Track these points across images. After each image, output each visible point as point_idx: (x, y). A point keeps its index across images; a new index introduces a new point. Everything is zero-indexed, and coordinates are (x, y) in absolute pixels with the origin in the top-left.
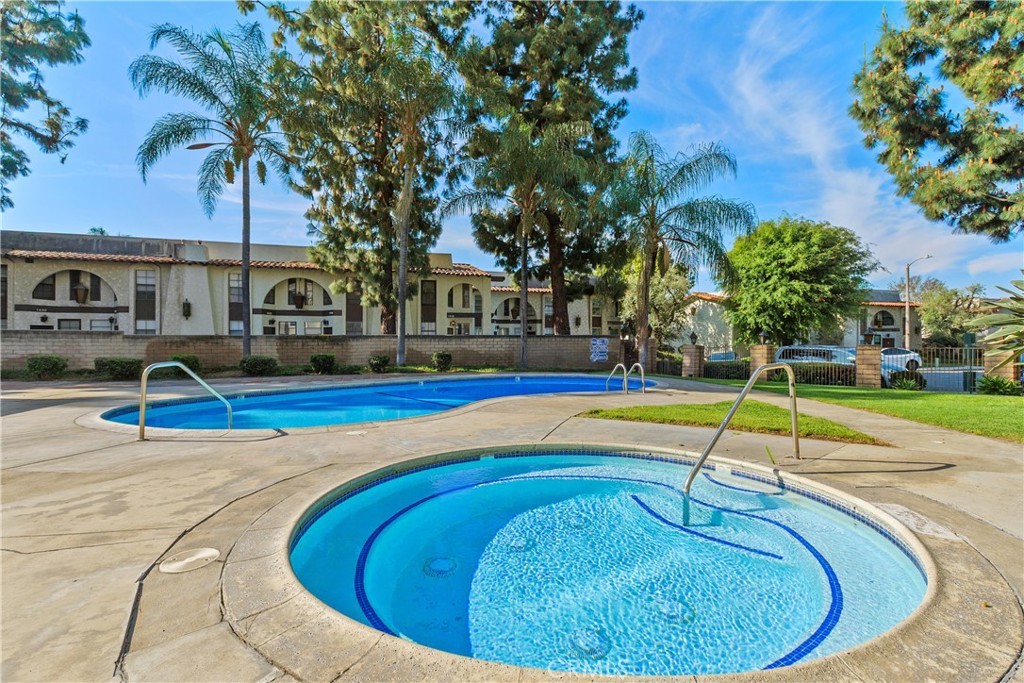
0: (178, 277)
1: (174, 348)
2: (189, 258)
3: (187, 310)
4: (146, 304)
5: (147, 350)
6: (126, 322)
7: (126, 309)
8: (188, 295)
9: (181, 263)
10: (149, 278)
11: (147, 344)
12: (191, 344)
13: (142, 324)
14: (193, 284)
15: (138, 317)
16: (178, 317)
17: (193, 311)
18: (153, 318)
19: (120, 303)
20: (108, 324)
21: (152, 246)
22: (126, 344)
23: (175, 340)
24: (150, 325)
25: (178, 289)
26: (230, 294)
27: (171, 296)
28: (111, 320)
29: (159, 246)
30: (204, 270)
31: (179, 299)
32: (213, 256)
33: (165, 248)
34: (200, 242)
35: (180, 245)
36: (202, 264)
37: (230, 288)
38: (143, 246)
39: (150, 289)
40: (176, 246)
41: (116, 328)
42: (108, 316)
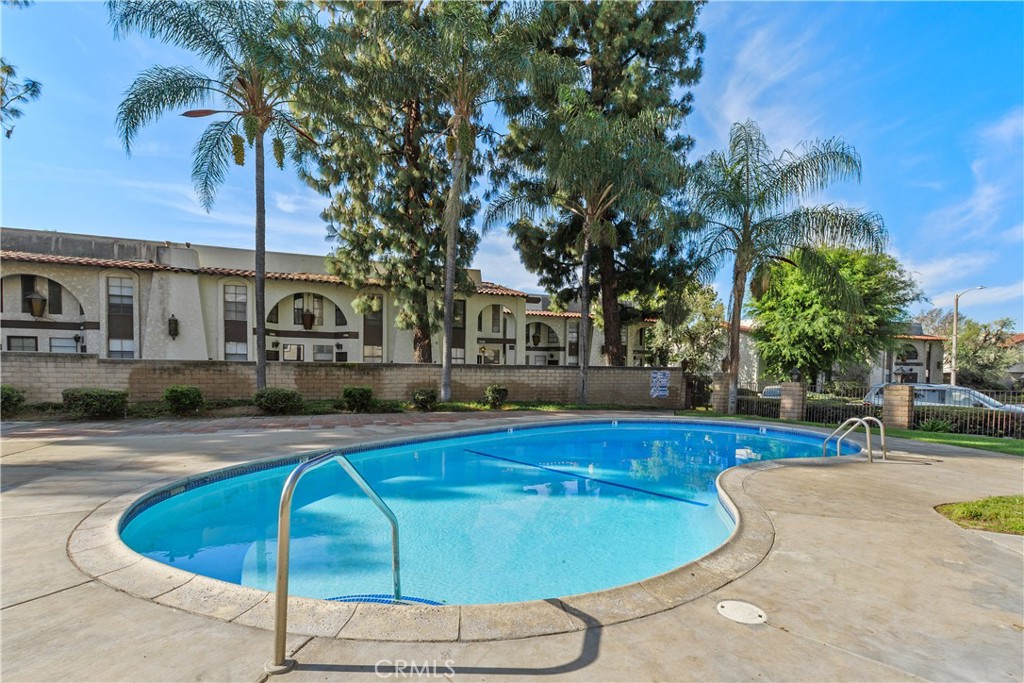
0: (161, 287)
1: (165, 376)
2: (175, 264)
3: (174, 329)
4: (121, 320)
5: (130, 378)
6: (96, 342)
7: (96, 326)
8: (175, 309)
9: (166, 270)
10: (124, 287)
11: (130, 371)
12: (187, 372)
13: (116, 345)
14: (180, 296)
15: (111, 335)
16: (162, 337)
17: (182, 330)
18: (131, 337)
19: (88, 318)
20: (73, 343)
21: (128, 248)
22: (103, 371)
23: (166, 366)
24: (127, 345)
25: (162, 302)
26: (226, 311)
27: (153, 311)
28: (77, 339)
29: (135, 249)
30: (195, 279)
31: (163, 315)
32: (205, 263)
33: (144, 251)
34: (188, 245)
35: (164, 248)
36: (192, 272)
37: (226, 302)
38: (116, 249)
39: (126, 301)
40: (160, 249)
41: (84, 349)
42: (72, 333)
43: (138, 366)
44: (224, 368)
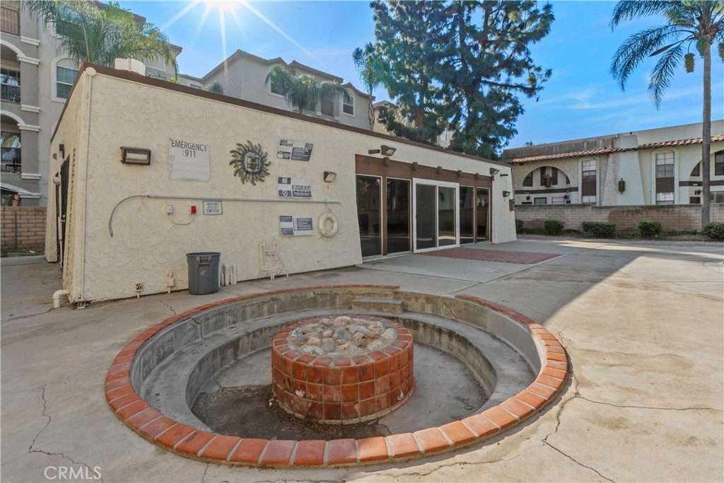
0: (614, 162)
1: (630, 215)
2: (623, 147)
3: (622, 187)
4: (589, 186)
5: (609, 217)
6: (576, 198)
7: (576, 189)
8: (622, 175)
9: (617, 151)
10: (592, 165)
11: (609, 212)
12: (644, 212)
13: (586, 199)
14: (627, 166)
15: (584, 194)
16: (614, 192)
17: (627, 187)
18: (595, 194)
19: (572, 185)
20: (562, 200)
21: (591, 143)
22: (594, 213)
23: (631, 209)
24: (592, 199)
25: (614, 172)
26: (657, 171)
27: (609, 177)
28: (566, 197)
29: (596, 142)
30: (636, 153)
31: (615, 179)
32: (642, 142)
33: (601, 142)
34: (631, 133)
35: (616, 138)
36: (635, 150)
37: (657, 166)
38: (585, 144)
39: (592, 174)
40: (613, 139)
41: (569, 202)
42: (564, 194)
43: (613, 209)
44: (670, 209)
